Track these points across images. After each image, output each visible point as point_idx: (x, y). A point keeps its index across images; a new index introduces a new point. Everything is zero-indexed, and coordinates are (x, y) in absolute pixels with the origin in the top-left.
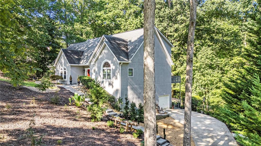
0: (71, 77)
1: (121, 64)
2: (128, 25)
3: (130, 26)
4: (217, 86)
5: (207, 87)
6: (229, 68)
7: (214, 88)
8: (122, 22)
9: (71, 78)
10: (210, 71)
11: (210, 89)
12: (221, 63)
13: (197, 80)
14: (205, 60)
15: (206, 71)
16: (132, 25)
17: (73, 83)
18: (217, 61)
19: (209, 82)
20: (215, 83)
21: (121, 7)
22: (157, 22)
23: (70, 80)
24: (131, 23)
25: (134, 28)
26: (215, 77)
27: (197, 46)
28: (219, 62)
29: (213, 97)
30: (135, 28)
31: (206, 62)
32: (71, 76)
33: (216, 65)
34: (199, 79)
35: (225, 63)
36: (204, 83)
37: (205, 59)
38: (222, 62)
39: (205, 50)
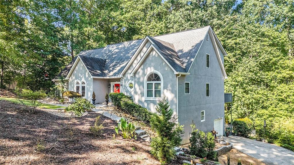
0: (94, 94)
1: (179, 77)
2: (151, 30)
3: (153, 30)
4: (264, 105)
5: (251, 107)
6: (276, 83)
7: (259, 107)
8: (143, 26)
9: (94, 96)
10: (254, 87)
11: (254, 109)
12: (266, 77)
13: (238, 98)
14: (248, 74)
15: (250, 88)
16: (156, 30)
17: (96, 102)
18: (261, 75)
19: (254, 101)
20: (261, 102)
21: (140, 7)
22: (188, 26)
23: (92, 99)
24: (154, 27)
25: (158, 33)
26: (260, 94)
27: (237, 57)
28: (264, 77)
29: (259, 118)
30: (160, 33)
31: (250, 76)
32: (94, 92)
33: (260, 79)
34: (241, 97)
35: (271, 77)
36: (247, 102)
37: (248, 72)
38: (268, 76)
39: (247, 62)
